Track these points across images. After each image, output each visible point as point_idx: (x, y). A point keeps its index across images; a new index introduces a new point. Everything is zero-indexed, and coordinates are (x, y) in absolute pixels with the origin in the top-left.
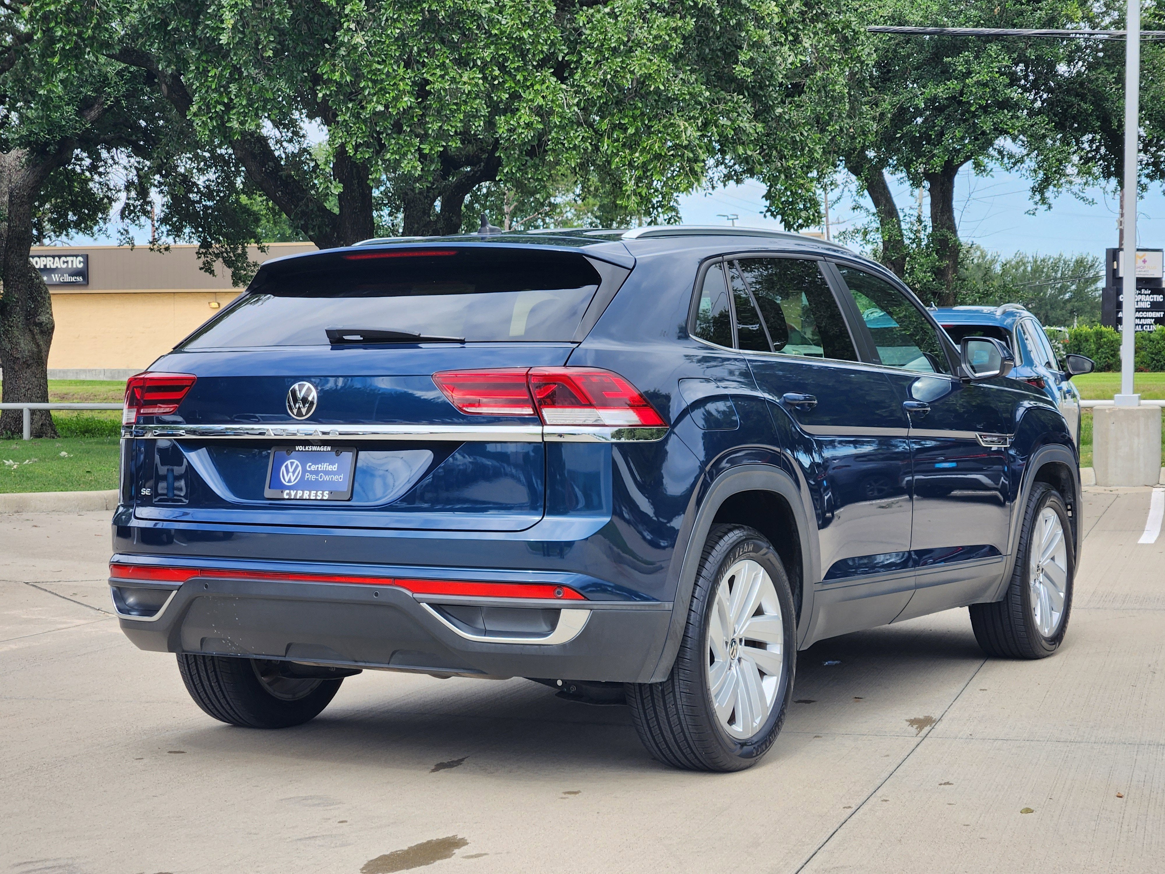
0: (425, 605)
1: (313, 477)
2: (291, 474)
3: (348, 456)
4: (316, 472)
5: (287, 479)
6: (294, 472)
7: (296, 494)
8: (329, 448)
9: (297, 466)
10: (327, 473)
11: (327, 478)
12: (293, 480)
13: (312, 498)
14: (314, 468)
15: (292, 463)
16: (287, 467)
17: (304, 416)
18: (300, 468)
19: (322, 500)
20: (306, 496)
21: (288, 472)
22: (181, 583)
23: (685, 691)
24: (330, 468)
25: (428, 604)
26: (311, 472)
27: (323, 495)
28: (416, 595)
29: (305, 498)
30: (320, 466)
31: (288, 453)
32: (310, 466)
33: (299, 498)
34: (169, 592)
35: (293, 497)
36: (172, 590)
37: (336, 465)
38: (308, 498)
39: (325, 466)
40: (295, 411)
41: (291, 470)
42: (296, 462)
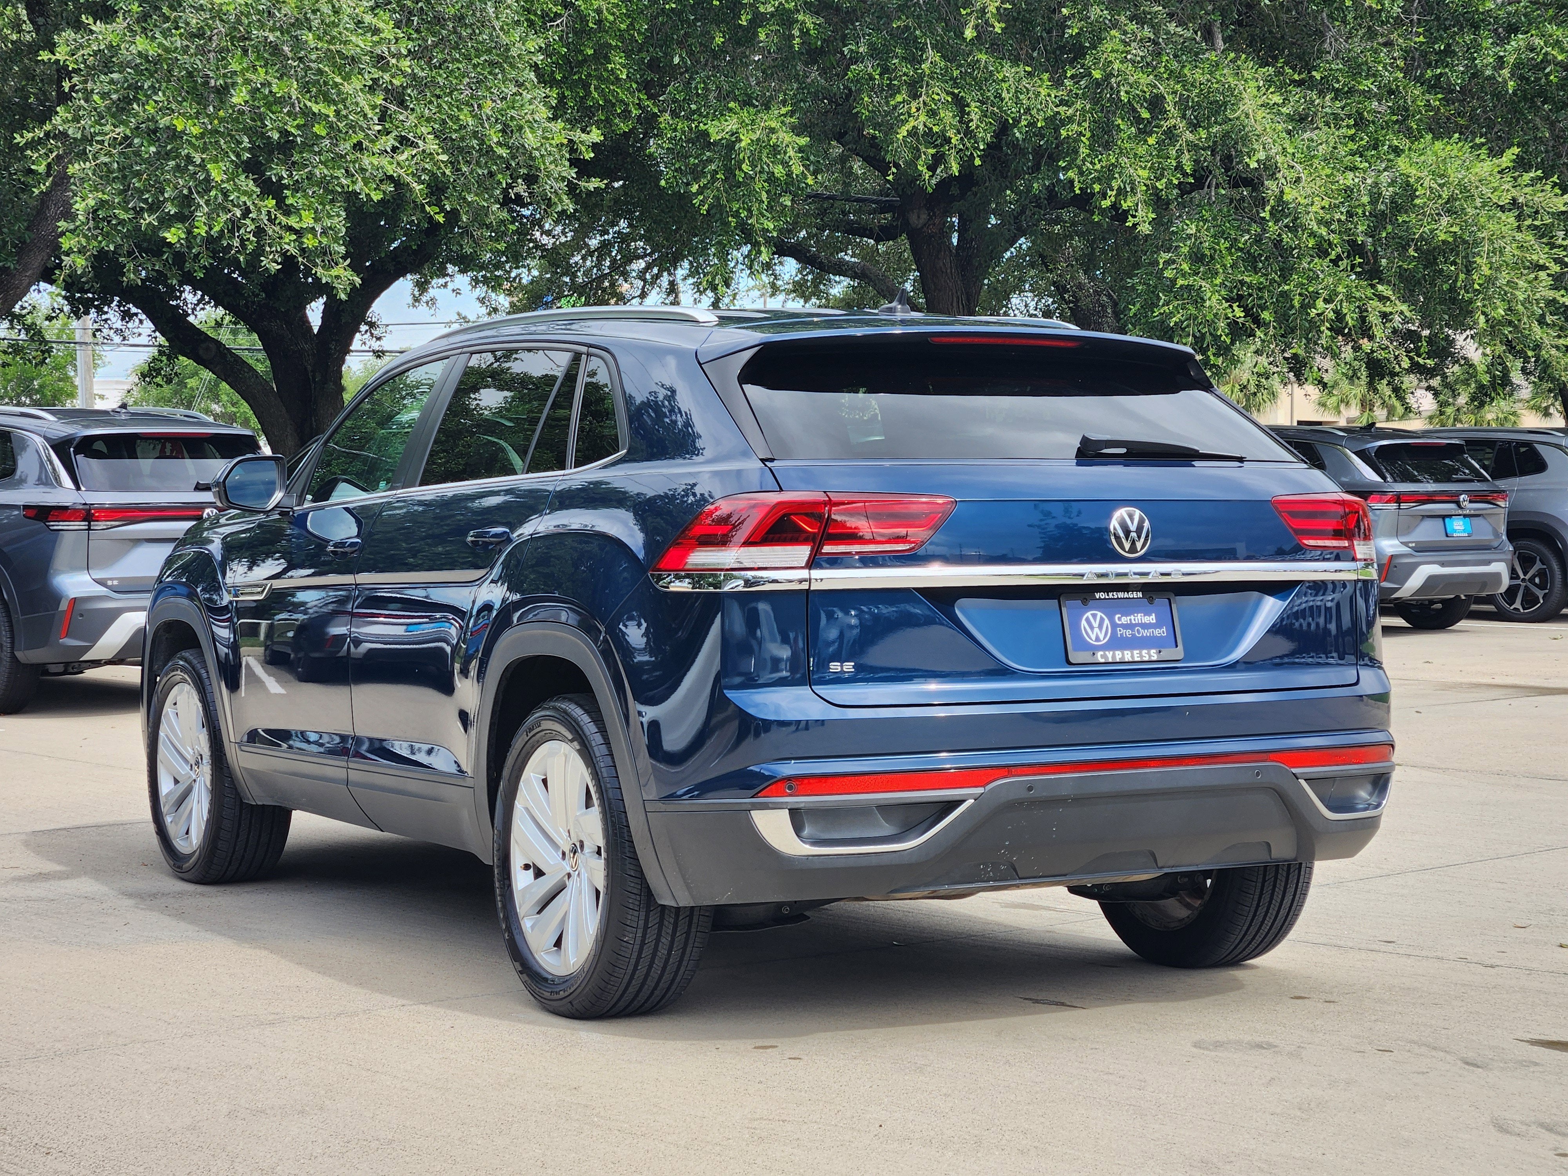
0: (1302, 781)
1: (1128, 633)
2: (1096, 630)
3: (1162, 604)
4: (1131, 626)
5: (1094, 638)
6: (1100, 627)
7: (1114, 656)
8: (1140, 595)
9: (1102, 620)
10: (1145, 626)
11: (1147, 633)
12: (1101, 636)
13: (1137, 659)
14: (1125, 620)
15: (1094, 616)
16: (1088, 620)
17: (1138, 552)
18: (1107, 622)
19: (1150, 662)
20: (1128, 657)
21: (1092, 628)
22: (982, 790)
24: (1146, 619)
25: (1304, 779)
26: (1125, 626)
27: (1150, 656)
28: (1294, 770)
29: (1126, 660)
30: (1132, 617)
31: (1085, 602)
32: (1119, 619)
33: (1118, 660)
34: (957, 803)
35: (1110, 660)
36: (964, 801)
37: (1153, 616)
38: (1131, 660)
39: (1139, 617)
40: (1127, 546)
41: (1096, 624)
42: (1099, 614)
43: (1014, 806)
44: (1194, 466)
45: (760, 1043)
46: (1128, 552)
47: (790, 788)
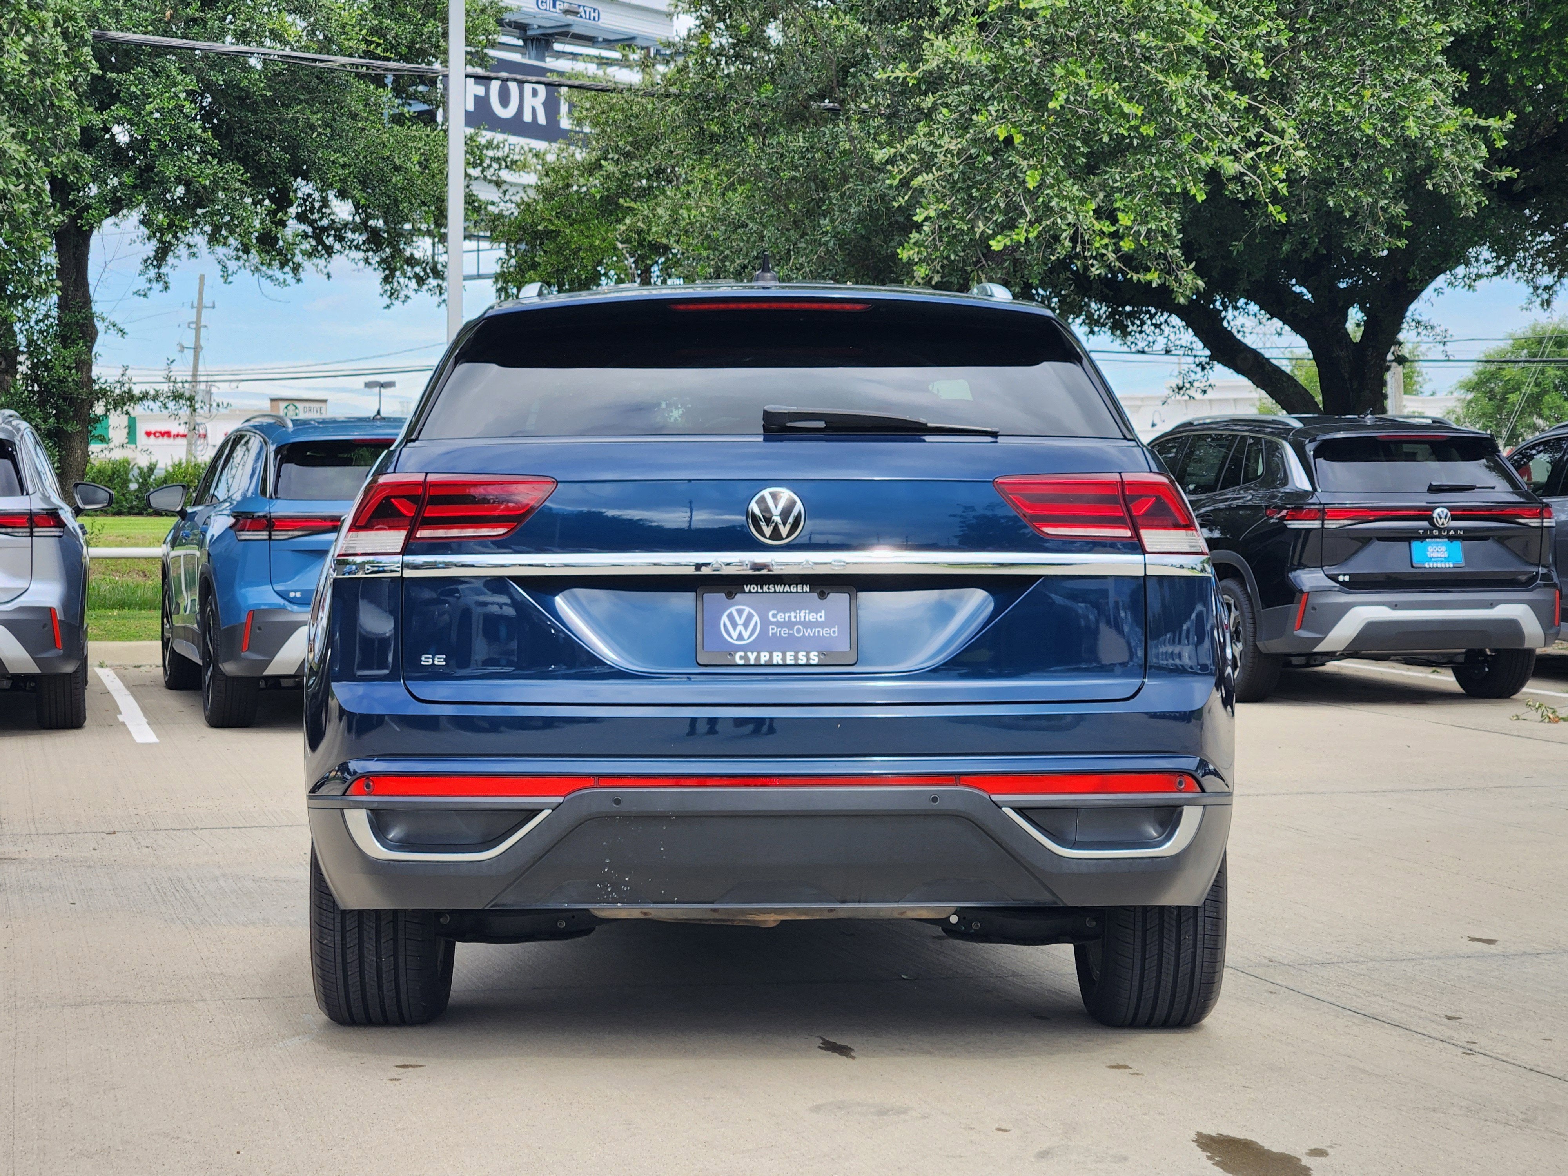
0: (1007, 810)
1: (785, 632)
2: (740, 628)
3: (839, 600)
4: (789, 624)
5: (735, 635)
6: (746, 625)
7: (758, 658)
8: (807, 588)
9: (750, 617)
10: (807, 624)
11: (809, 632)
12: (746, 635)
13: (789, 662)
14: (781, 617)
15: (740, 612)
16: (731, 617)
17: (782, 539)
18: (756, 618)
19: (808, 665)
20: (777, 658)
21: (734, 624)
22: (560, 799)
23: (1211, 915)
24: (812, 617)
25: (1012, 808)
26: (779, 624)
27: (808, 658)
28: (995, 798)
29: (775, 662)
30: (793, 614)
31: (730, 595)
32: (774, 616)
33: (763, 662)
34: (533, 813)
35: (752, 662)
36: (541, 810)
37: (823, 613)
38: (781, 662)
39: (802, 615)
40: (768, 531)
41: (740, 621)
42: (747, 610)
43: (600, 819)
44: (924, 441)
45: (400, 1061)
46: (770, 538)
47: (368, 786)
